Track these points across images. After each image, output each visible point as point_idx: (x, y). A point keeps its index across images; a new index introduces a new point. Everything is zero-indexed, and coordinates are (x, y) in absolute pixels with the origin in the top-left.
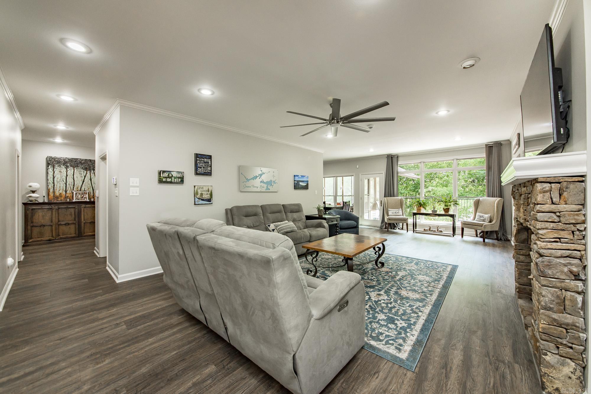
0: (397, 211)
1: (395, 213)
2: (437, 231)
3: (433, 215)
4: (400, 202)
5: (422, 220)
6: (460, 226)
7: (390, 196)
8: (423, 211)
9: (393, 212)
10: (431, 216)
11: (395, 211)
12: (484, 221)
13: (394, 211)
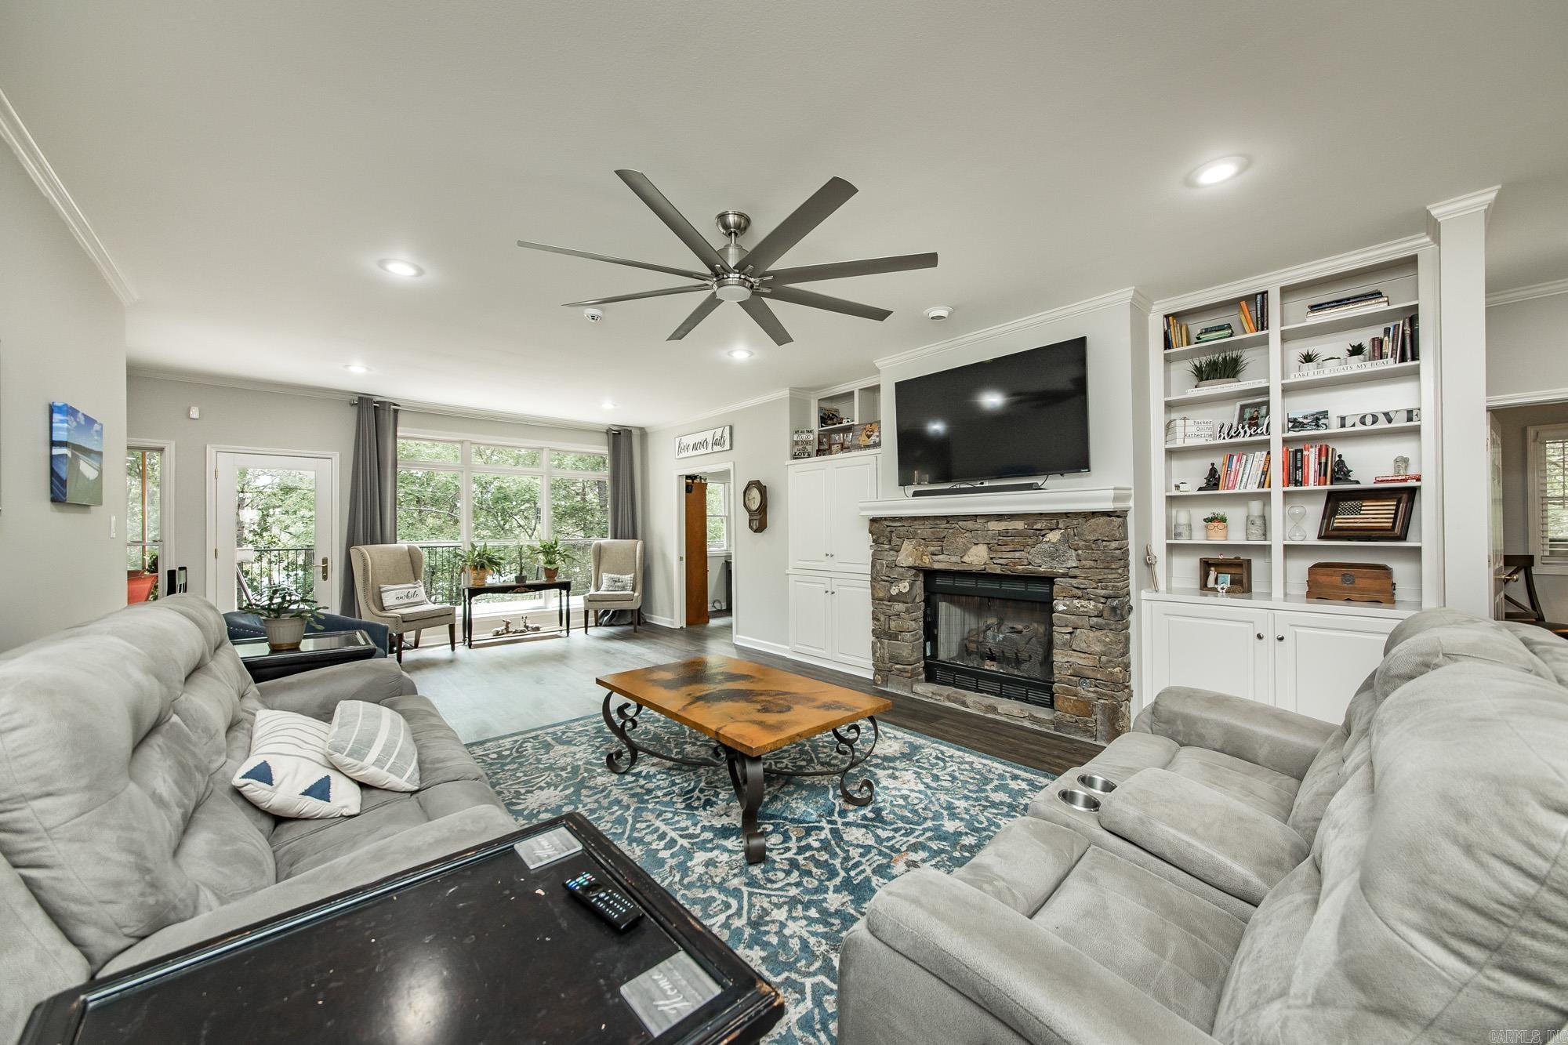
0: (412, 591)
1: (407, 596)
2: (525, 630)
3: (523, 589)
4: (408, 559)
5: (484, 608)
6: (583, 606)
7: (372, 543)
8: (491, 580)
9: (400, 593)
10: (517, 592)
11: (407, 591)
12: (623, 588)
13: (403, 589)
